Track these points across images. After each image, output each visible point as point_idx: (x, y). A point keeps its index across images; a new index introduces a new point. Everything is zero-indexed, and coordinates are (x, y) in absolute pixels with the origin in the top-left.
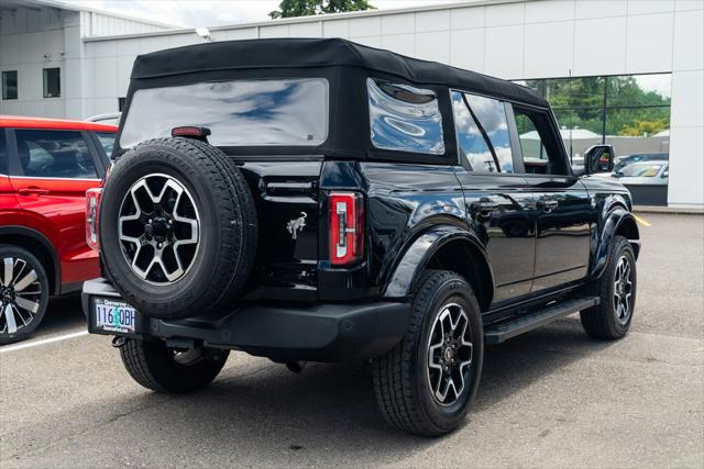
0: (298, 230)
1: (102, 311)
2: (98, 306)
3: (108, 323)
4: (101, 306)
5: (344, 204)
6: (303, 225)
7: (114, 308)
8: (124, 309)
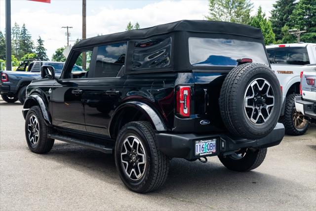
1: (199, 147)
2: (196, 144)
3: (201, 152)
7: (204, 144)
8: (210, 143)
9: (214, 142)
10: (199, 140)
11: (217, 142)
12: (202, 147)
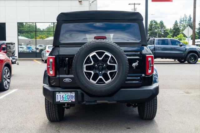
0: (136, 66)
2: (57, 95)
3: (61, 100)
4: (59, 95)
5: (151, 58)
6: (138, 64)
7: (64, 95)
8: (69, 95)
9: (73, 94)
10: (59, 92)
11: (75, 94)
12: (62, 97)
